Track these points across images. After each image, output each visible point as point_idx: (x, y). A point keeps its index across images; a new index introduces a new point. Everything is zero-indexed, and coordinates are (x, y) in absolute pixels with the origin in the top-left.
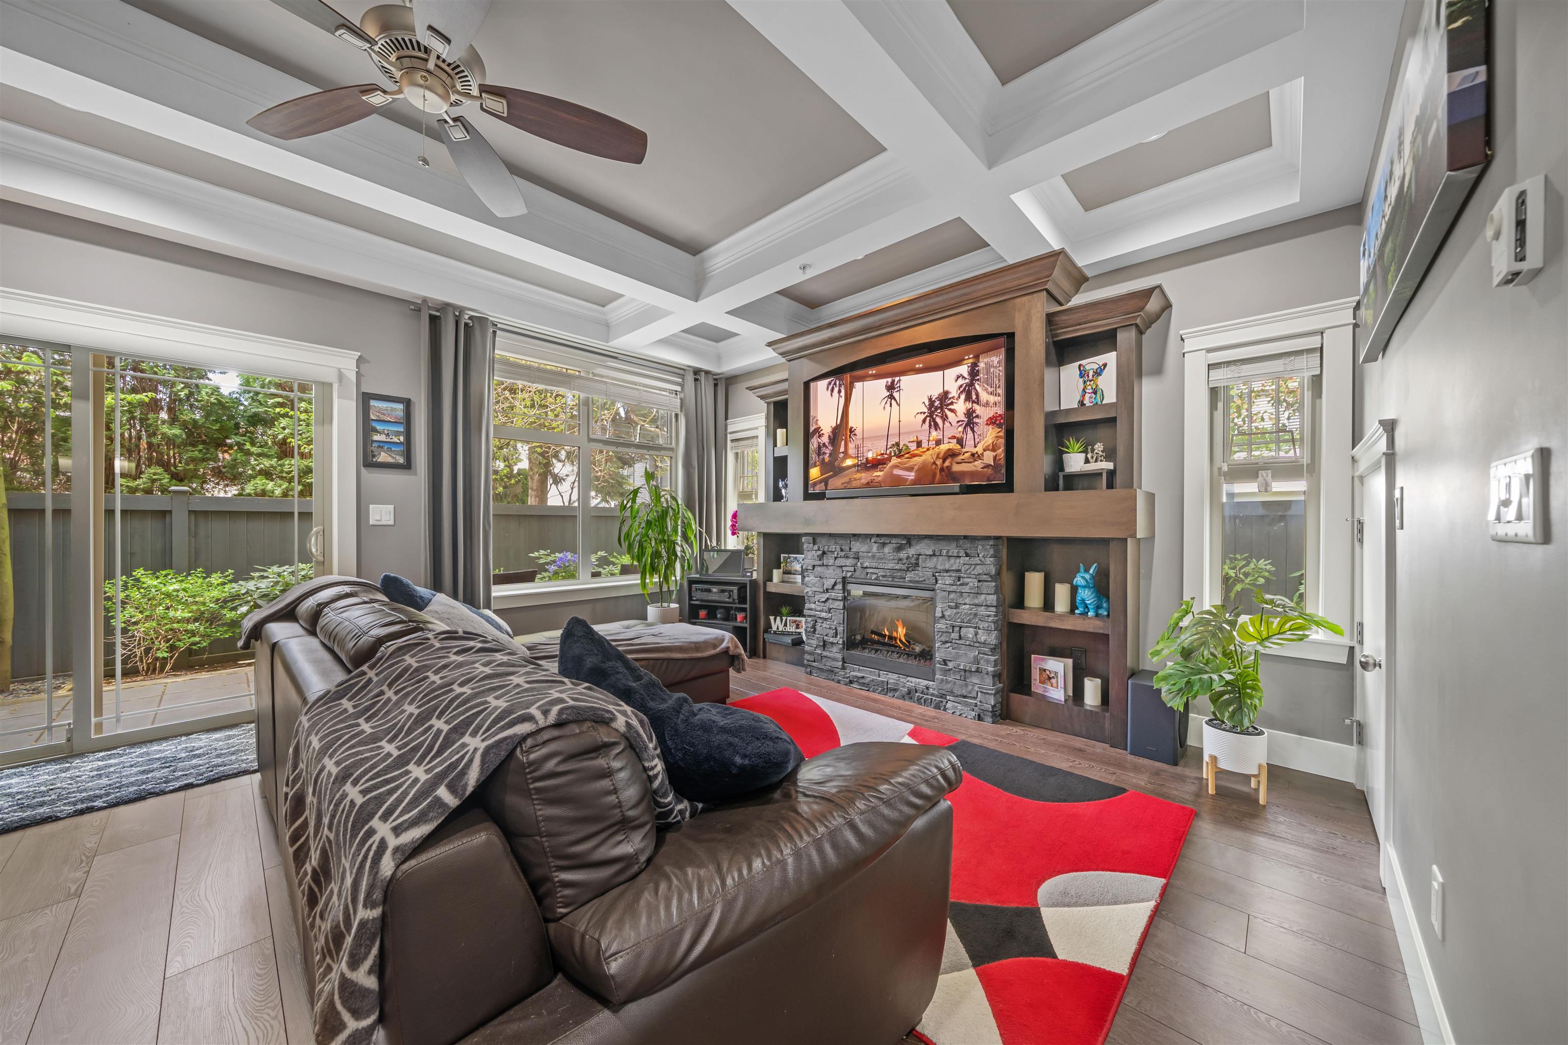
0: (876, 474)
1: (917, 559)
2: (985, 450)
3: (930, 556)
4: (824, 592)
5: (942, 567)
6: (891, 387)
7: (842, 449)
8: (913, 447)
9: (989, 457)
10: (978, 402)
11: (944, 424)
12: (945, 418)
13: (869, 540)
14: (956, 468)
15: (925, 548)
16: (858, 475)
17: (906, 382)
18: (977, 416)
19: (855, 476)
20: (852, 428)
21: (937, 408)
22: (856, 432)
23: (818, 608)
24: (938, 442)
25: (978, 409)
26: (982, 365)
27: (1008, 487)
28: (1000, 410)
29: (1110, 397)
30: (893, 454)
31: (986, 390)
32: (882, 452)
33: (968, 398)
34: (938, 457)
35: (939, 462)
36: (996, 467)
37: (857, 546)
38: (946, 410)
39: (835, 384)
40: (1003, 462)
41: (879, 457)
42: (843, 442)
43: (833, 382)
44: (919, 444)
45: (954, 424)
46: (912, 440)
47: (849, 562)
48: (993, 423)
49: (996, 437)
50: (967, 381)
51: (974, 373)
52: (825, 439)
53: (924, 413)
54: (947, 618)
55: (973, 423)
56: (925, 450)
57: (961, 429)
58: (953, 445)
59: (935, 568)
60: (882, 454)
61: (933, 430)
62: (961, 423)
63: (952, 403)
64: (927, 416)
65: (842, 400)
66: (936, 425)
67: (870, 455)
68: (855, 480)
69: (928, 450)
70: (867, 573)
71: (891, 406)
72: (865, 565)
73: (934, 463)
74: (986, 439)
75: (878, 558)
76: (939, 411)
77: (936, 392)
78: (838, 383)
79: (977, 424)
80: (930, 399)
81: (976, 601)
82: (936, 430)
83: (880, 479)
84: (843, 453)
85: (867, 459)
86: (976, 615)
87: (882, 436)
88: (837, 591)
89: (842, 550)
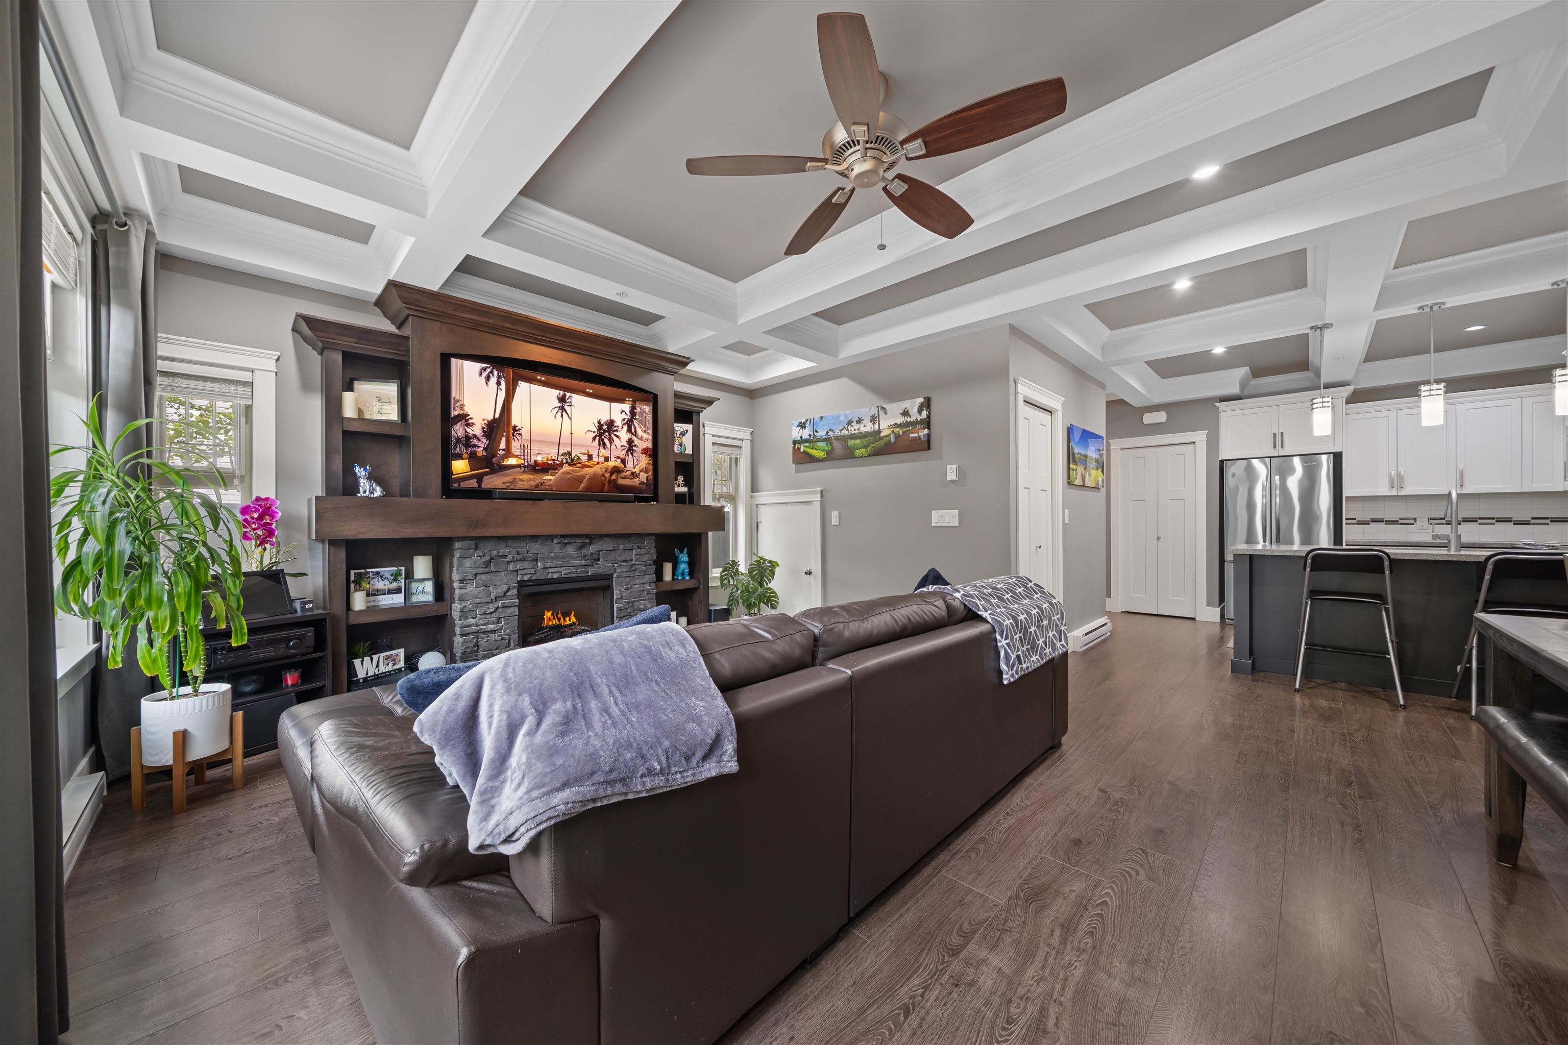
0: (546, 477)
1: (599, 554)
2: (641, 471)
3: (611, 550)
4: (492, 602)
5: (620, 559)
6: (562, 399)
7: (503, 445)
8: (584, 458)
9: (643, 477)
10: (635, 434)
11: (611, 445)
12: (611, 440)
13: (550, 541)
14: (621, 482)
15: (608, 545)
16: (525, 477)
17: (576, 399)
18: (635, 446)
19: (521, 477)
20: (515, 427)
21: (605, 431)
22: (522, 432)
23: (481, 622)
24: (607, 459)
25: (636, 441)
26: (638, 410)
27: (655, 498)
28: (650, 445)
29: (689, 451)
30: (564, 462)
31: (641, 428)
32: (553, 458)
33: (629, 430)
34: (606, 470)
35: (607, 475)
36: (647, 484)
37: (535, 548)
38: (612, 435)
39: (492, 372)
40: (652, 481)
41: (549, 462)
42: (504, 439)
43: (489, 370)
44: (590, 457)
45: (619, 447)
46: (584, 452)
47: (526, 565)
48: (646, 453)
49: (648, 463)
50: (628, 417)
51: (633, 413)
52: (477, 430)
53: (594, 432)
54: (624, 597)
55: (633, 450)
56: (595, 463)
57: (624, 452)
58: (618, 463)
59: (615, 560)
60: (553, 460)
61: (601, 448)
62: (624, 448)
63: (617, 431)
64: (596, 436)
65: (502, 395)
66: (604, 444)
67: (539, 459)
68: (521, 480)
69: (598, 463)
70: (548, 573)
71: (562, 416)
72: (548, 566)
73: (603, 475)
74: (641, 464)
75: (562, 558)
76: (607, 434)
77: (605, 418)
78: (496, 373)
79: (635, 451)
80: (599, 422)
81: (644, 581)
82: (604, 448)
83: (551, 482)
84: (503, 450)
85: (535, 461)
86: (643, 591)
87: (553, 443)
88: (508, 598)
89: (518, 553)
